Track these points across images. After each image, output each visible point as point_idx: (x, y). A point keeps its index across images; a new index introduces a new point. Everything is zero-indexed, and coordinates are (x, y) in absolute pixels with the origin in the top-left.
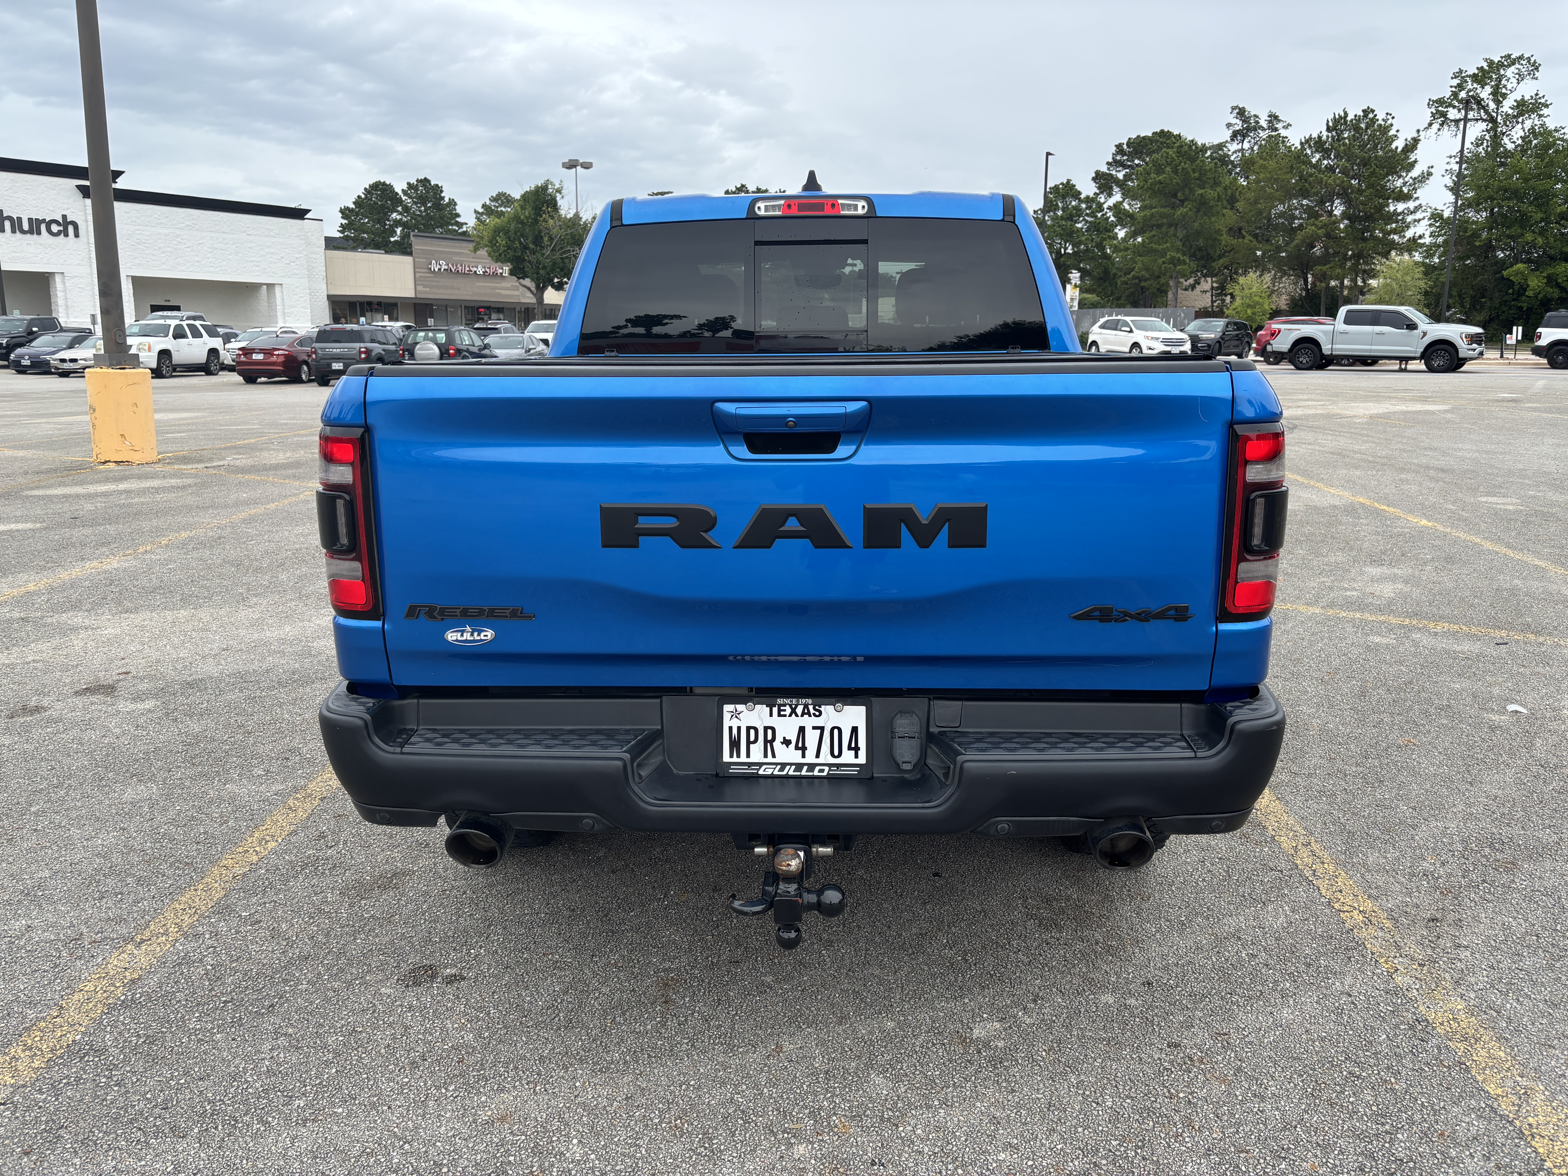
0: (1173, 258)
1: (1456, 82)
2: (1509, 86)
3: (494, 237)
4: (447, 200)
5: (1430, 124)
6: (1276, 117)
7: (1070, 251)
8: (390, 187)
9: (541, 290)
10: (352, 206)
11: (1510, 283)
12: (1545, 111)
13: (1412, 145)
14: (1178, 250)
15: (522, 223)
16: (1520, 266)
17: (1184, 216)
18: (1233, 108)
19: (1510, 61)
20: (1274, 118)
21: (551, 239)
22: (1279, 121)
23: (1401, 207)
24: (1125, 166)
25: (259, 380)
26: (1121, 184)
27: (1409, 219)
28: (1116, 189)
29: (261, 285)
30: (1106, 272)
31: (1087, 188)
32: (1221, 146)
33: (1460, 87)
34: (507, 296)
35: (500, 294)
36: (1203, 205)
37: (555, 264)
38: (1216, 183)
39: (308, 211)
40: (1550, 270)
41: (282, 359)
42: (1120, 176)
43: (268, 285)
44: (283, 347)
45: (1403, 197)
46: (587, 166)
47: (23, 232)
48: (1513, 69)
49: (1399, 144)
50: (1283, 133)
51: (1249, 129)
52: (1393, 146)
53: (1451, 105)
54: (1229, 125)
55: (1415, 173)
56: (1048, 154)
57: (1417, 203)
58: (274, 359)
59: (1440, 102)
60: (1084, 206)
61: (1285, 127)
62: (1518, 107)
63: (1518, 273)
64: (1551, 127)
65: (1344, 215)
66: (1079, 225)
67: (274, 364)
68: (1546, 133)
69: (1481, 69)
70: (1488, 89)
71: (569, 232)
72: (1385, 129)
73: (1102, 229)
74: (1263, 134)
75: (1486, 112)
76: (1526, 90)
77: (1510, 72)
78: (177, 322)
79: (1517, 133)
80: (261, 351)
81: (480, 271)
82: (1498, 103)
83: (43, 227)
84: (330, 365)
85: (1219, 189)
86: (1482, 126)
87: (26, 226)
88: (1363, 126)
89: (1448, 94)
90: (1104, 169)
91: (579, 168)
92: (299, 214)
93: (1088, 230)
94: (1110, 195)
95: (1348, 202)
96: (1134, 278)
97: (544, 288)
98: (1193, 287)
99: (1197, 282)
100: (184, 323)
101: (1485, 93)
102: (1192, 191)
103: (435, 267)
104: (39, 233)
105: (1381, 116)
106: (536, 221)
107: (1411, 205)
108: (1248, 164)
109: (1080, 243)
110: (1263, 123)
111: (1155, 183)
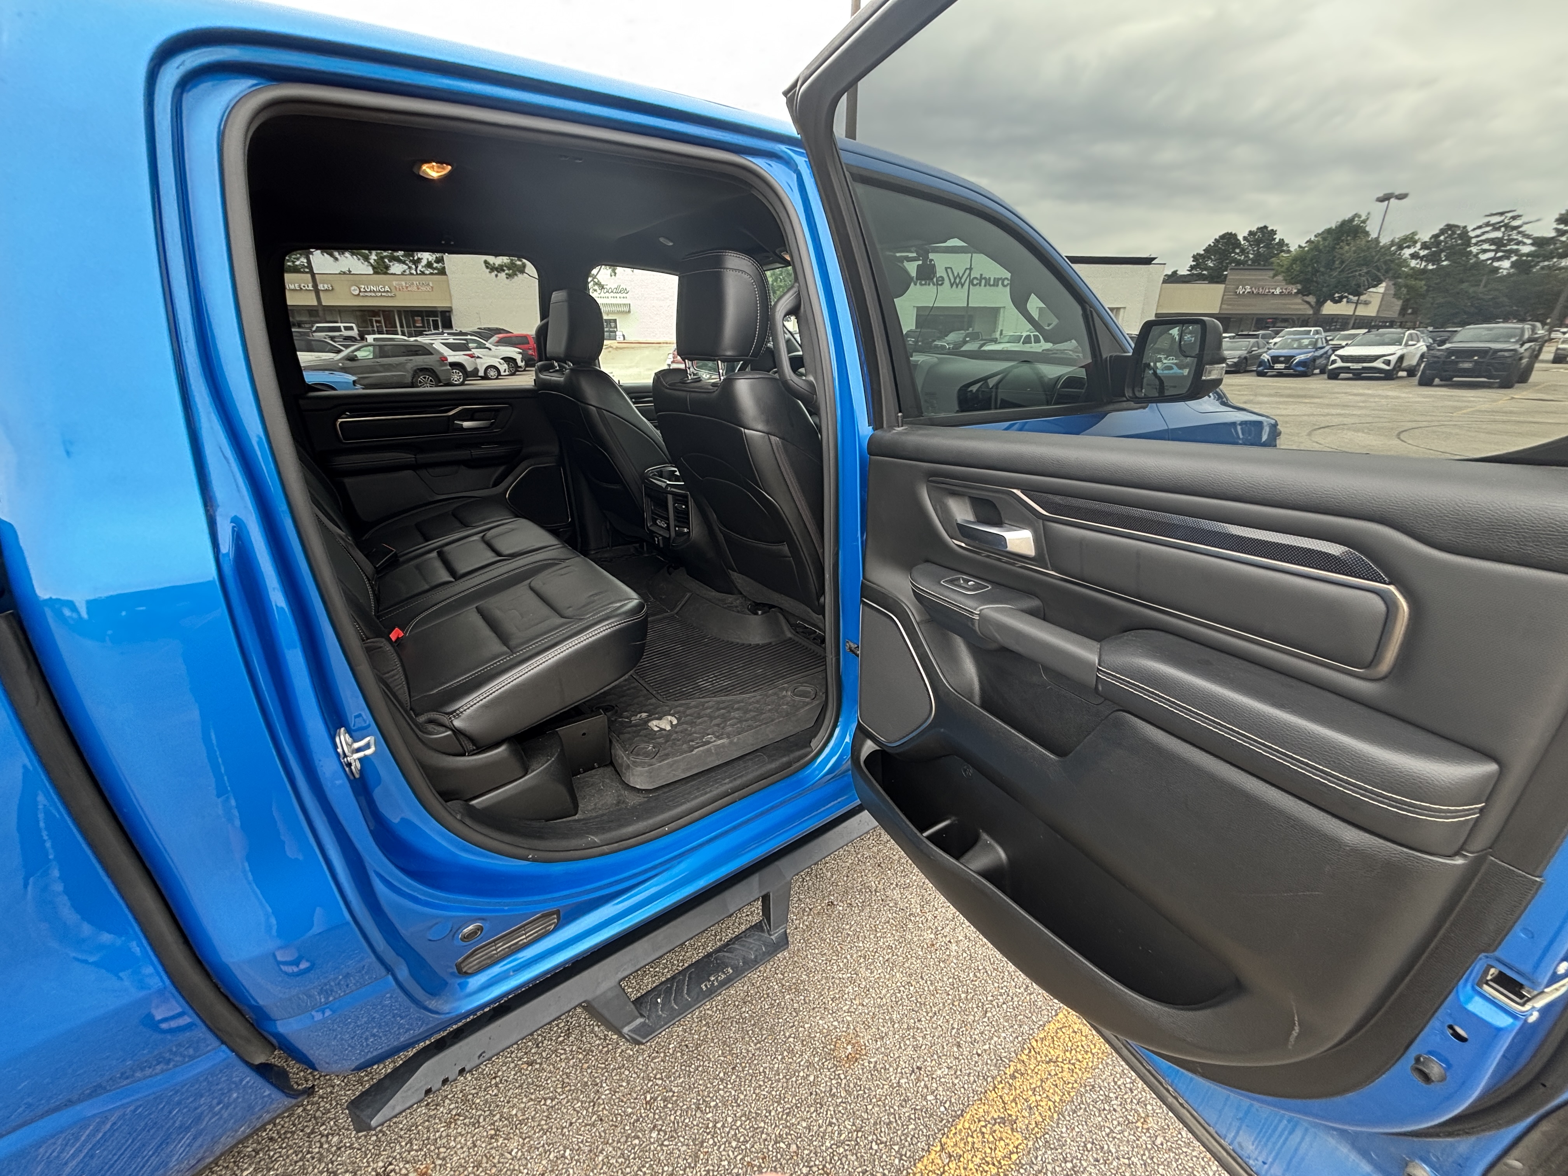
3: (1291, 265)
4: (1277, 240)
8: (1235, 235)
9: (1320, 303)
10: (1203, 252)
15: (1320, 251)
21: (1342, 262)
34: (1296, 309)
35: (1290, 308)
37: (1339, 282)
39: (1154, 259)
46: (1401, 197)
47: (990, 285)
71: (1362, 255)
81: (1278, 291)
83: (1000, 282)
87: (992, 283)
91: (1392, 200)
97: (1325, 302)
103: (1240, 290)
104: (997, 286)
106: (1334, 248)
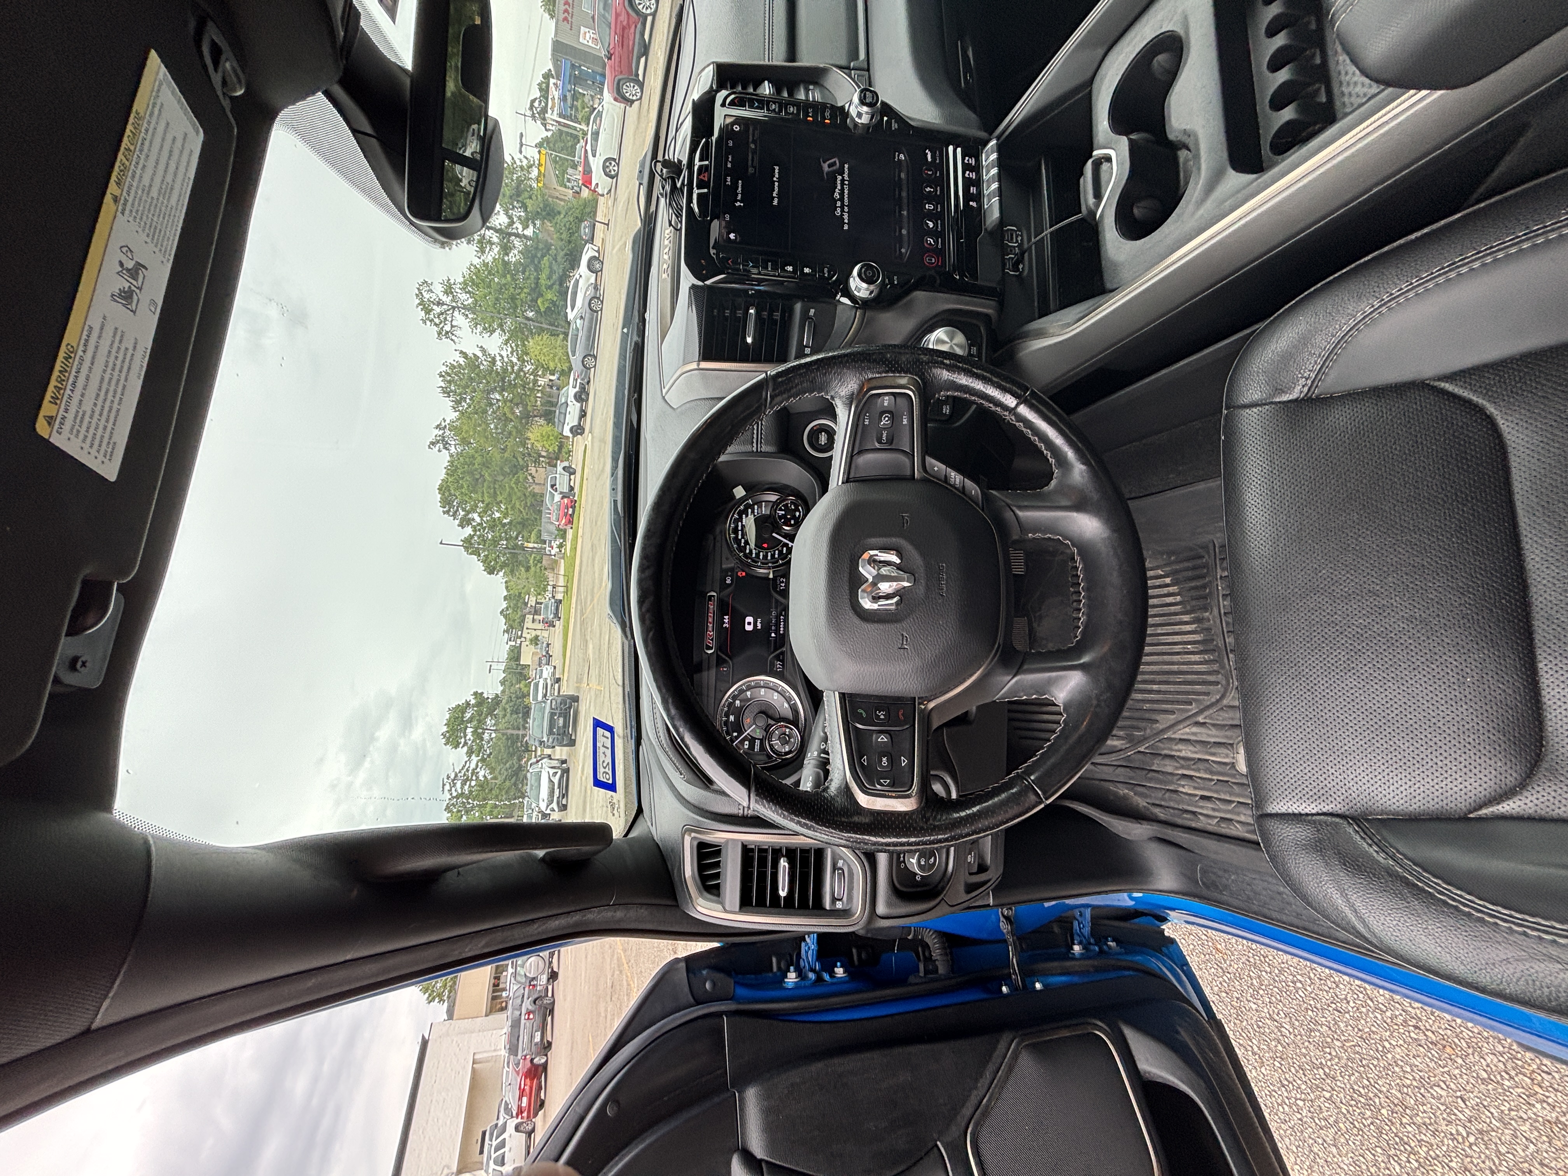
0: (515, 483)
1: (428, 323)
2: (434, 297)
5: (452, 340)
6: (438, 425)
7: (505, 543)
11: (548, 308)
12: (452, 281)
13: (464, 354)
14: (511, 480)
16: (539, 302)
17: (490, 475)
18: (429, 447)
19: (420, 295)
20: (438, 427)
22: (440, 424)
23: (499, 363)
24: (457, 510)
25: (543, 1097)
26: (468, 513)
27: (506, 360)
28: (470, 516)
29: (474, 1070)
30: (519, 523)
31: (468, 530)
32: (451, 456)
33: (431, 321)
36: (486, 465)
38: (473, 457)
40: (543, 288)
41: (528, 1080)
42: (462, 513)
43: (473, 1063)
44: (519, 1080)
45: (493, 361)
48: (425, 294)
49: (462, 361)
50: (448, 421)
51: (443, 441)
52: (463, 364)
53: (442, 328)
54: (439, 451)
55: (480, 354)
56: (441, 543)
57: (497, 355)
58: (527, 1088)
59: (439, 333)
60: (478, 533)
61: (445, 421)
62: (448, 294)
63: (543, 303)
64: (462, 280)
65: (501, 394)
66: (490, 537)
67: (531, 1088)
68: (465, 283)
69: (422, 310)
70: (435, 307)
72: (453, 367)
73: (493, 525)
74: (448, 432)
75: (448, 310)
76: (438, 289)
77: (427, 296)
78: (491, 1162)
79: (464, 296)
80: (520, 1099)
82: (443, 304)
84: (536, 1044)
85: (476, 455)
86: (456, 313)
88: (449, 378)
89: (436, 329)
90: (457, 522)
92: (425, 1044)
93: (493, 532)
94: (473, 520)
95: (494, 390)
96: (524, 509)
98: (533, 477)
99: (531, 474)
100: (493, 1156)
101: (437, 309)
102: (476, 470)
105: (444, 368)
107: (498, 358)
108: (465, 442)
109: (500, 536)
110: (441, 432)
111: (468, 489)
